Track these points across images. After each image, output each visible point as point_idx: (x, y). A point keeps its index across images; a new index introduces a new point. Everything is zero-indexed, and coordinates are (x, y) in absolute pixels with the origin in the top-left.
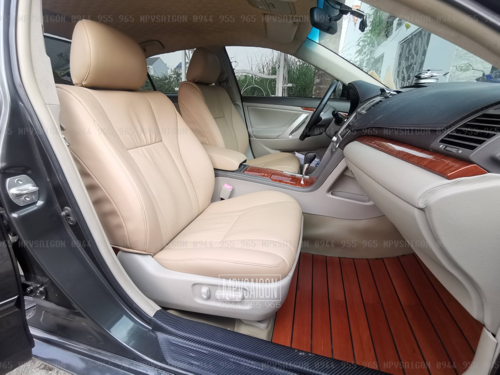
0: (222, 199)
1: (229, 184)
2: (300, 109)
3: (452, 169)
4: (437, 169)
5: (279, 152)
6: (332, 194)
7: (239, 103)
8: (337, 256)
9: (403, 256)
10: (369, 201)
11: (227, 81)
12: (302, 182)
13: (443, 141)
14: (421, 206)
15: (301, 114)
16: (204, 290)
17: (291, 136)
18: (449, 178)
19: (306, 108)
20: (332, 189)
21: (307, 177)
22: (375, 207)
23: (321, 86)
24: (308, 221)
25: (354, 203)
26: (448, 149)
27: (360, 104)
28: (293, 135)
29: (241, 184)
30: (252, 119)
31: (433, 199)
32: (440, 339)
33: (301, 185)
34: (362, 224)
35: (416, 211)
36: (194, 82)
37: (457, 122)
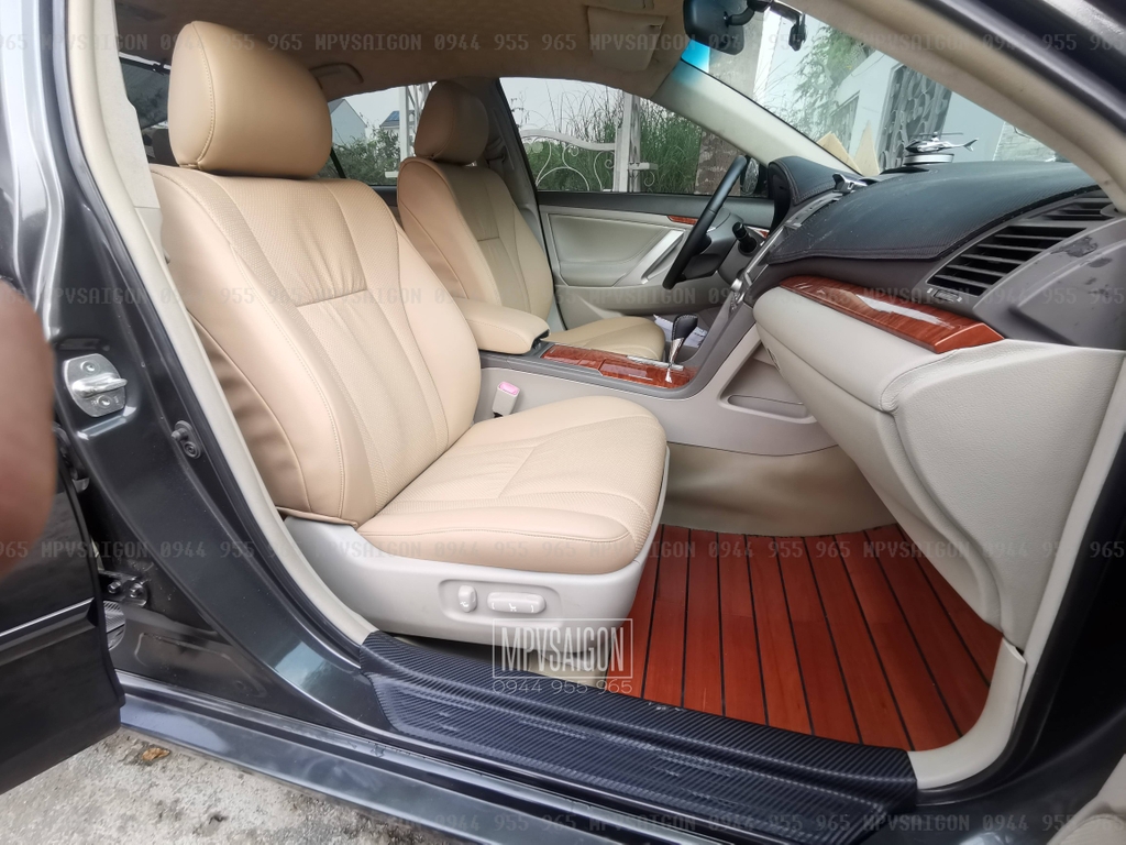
0: (497, 415)
1: (511, 383)
2: (665, 219)
3: (944, 333)
4: (919, 336)
5: (619, 315)
6: (730, 402)
7: (532, 206)
8: (740, 533)
9: (875, 529)
10: (806, 416)
11: (503, 156)
12: (668, 379)
13: (935, 281)
14: (888, 406)
15: (668, 232)
16: (465, 592)
17: (645, 281)
18: (938, 350)
19: (679, 218)
20: (730, 391)
21: (679, 367)
22: (818, 428)
23: (714, 169)
24: (679, 459)
25: (777, 420)
26: (941, 295)
27: (792, 209)
28: (649, 277)
29: (537, 383)
30: (561, 241)
32: (935, 682)
33: (666, 384)
34: (793, 464)
35: (878, 417)
36: (430, 159)
37: (962, 243)
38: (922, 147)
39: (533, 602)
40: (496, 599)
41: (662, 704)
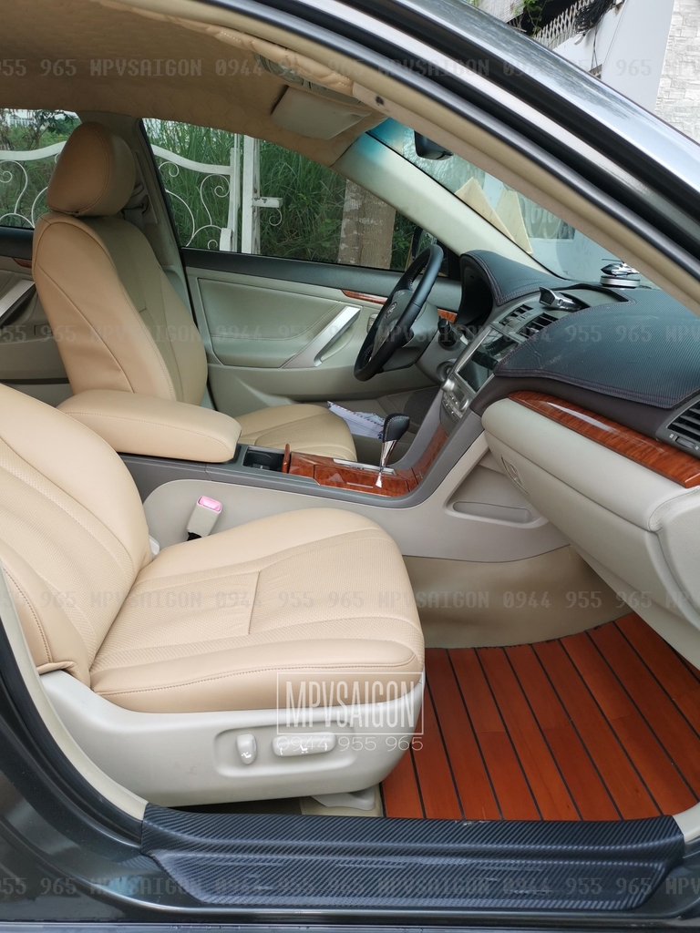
0: (193, 536)
1: (212, 497)
2: (339, 293)
3: (690, 473)
4: (670, 472)
5: (287, 402)
6: (456, 509)
7: (177, 266)
8: (469, 647)
9: (596, 628)
10: (529, 520)
11: (145, 206)
12: (379, 484)
13: (672, 427)
14: (653, 527)
15: (342, 309)
16: (245, 741)
17: (318, 363)
18: (686, 486)
19: (353, 292)
20: (455, 499)
23: (364, 221)
26: (681, 441)
27: (496, 310)
28: (323, 358)
31: (670, 516)
32: (673, 762)
33: (376, 490)
34: (519, 569)
35: (647, 537)
36: (73, 216)
38: (615, 271)
39: (323, 740)
40: (284, 743)
41: (467, 821)
